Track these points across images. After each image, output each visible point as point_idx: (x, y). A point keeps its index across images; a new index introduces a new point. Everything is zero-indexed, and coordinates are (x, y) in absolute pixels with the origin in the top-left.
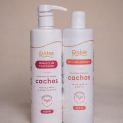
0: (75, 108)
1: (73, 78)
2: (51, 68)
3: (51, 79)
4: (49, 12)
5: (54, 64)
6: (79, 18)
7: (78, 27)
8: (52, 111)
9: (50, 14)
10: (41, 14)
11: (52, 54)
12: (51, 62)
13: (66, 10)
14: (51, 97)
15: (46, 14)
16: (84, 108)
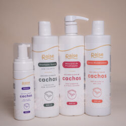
0: (93, 101)
1: (92, 76)
2: (76, 67)
3: (75, 77)
4: (74, 21)
5: (78, 65)
6: (99, 26)
7: (99, 34)
8: (76, 103)
9: (75, 23)
10: (67, 23)
11: (76, 56)
12: (75, 62)
13: (87, 19)
14: (75, 92)
15: (71, 23)
16: (101, 101)
